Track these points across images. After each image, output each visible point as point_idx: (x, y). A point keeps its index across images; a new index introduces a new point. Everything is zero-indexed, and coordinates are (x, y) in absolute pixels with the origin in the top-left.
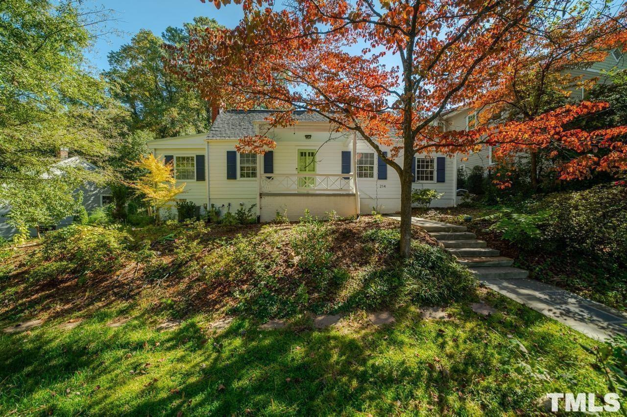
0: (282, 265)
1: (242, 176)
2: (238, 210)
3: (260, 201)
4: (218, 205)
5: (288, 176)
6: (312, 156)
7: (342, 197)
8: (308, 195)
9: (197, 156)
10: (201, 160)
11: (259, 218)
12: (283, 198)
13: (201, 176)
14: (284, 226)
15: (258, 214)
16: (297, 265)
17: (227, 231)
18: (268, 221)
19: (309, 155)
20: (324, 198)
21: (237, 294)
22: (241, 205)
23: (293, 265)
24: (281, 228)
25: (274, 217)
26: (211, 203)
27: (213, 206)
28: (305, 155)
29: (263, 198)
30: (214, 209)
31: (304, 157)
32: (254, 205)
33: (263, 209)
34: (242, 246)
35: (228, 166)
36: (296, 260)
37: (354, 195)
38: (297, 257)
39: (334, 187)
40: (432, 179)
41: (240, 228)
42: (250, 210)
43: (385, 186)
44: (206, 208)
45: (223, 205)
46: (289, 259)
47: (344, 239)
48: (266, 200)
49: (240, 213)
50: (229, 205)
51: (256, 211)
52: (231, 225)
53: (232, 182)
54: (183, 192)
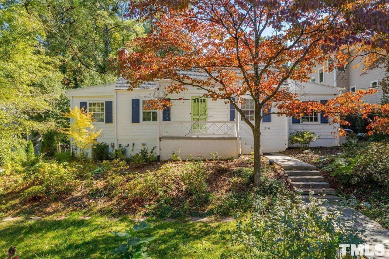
0: (175, 191)
1: (144, 119)
2: (142, 150)
3: (160, 143)
4: (124, 145)
5: (182, 123)
6: (204, 102)
7: (226, 140)
8: (198, 138)
9: (106, 102)
10: (109, 105)
11: (159, 157)
12: (178, 141)
13: (109, 120)
14: (179, 164)
15: (158, 154)
16: (185, 191)
17: (136, 168)
18: (166, 159)
19: (201, 102)
20: (211, 140)
21: (147, 206)
22: (143, 145)
23: (182, 191)
24: (176, 165)
25: (171, 156)
26: (119, 143)
27: (120, 145)
28: (198, 102)
29: (162, 141)
30: (121, 148)
31: (197, 103)
32: (155, 147)
33: (162, 150)
34: (149, 178)
35: (132, 112)
36: (184, 188)
37: (236, 139)
38: (185, 186)
39: (220, 132)
40: (316, 120)
41: (145, 165)
42: (152, 152)
43: (269, 128)
44: (113, 146)
45: (128, 145)
46: (180, 187)
47: (219, 175)
48: (164, 142)
49: (144, 153)
50: (133, 144)
51: (157, 152)
52: (139, 163)
53: (136, 125)
54: (100, 136)
